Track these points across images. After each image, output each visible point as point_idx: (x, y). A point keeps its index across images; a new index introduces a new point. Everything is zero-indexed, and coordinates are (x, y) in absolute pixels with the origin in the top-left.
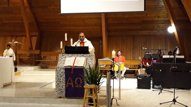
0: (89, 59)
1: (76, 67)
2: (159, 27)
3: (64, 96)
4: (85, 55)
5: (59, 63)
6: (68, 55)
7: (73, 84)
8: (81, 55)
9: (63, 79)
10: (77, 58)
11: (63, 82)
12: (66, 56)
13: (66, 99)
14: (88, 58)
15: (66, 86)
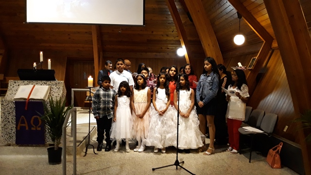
0: (55, 87)
1: (33, 101)
2: (168, 48)
3: (14, 143)
4: (49, 82)
5: (8, 93)
6: (22, 81)
7: (28, 125)
8: (43, 82)
9: (12, 117)
10: (36, 86)
11: (13, 122)
12: (19, 83)
13: (17, 148)
14: (53, 86)
15: (16, 128)
